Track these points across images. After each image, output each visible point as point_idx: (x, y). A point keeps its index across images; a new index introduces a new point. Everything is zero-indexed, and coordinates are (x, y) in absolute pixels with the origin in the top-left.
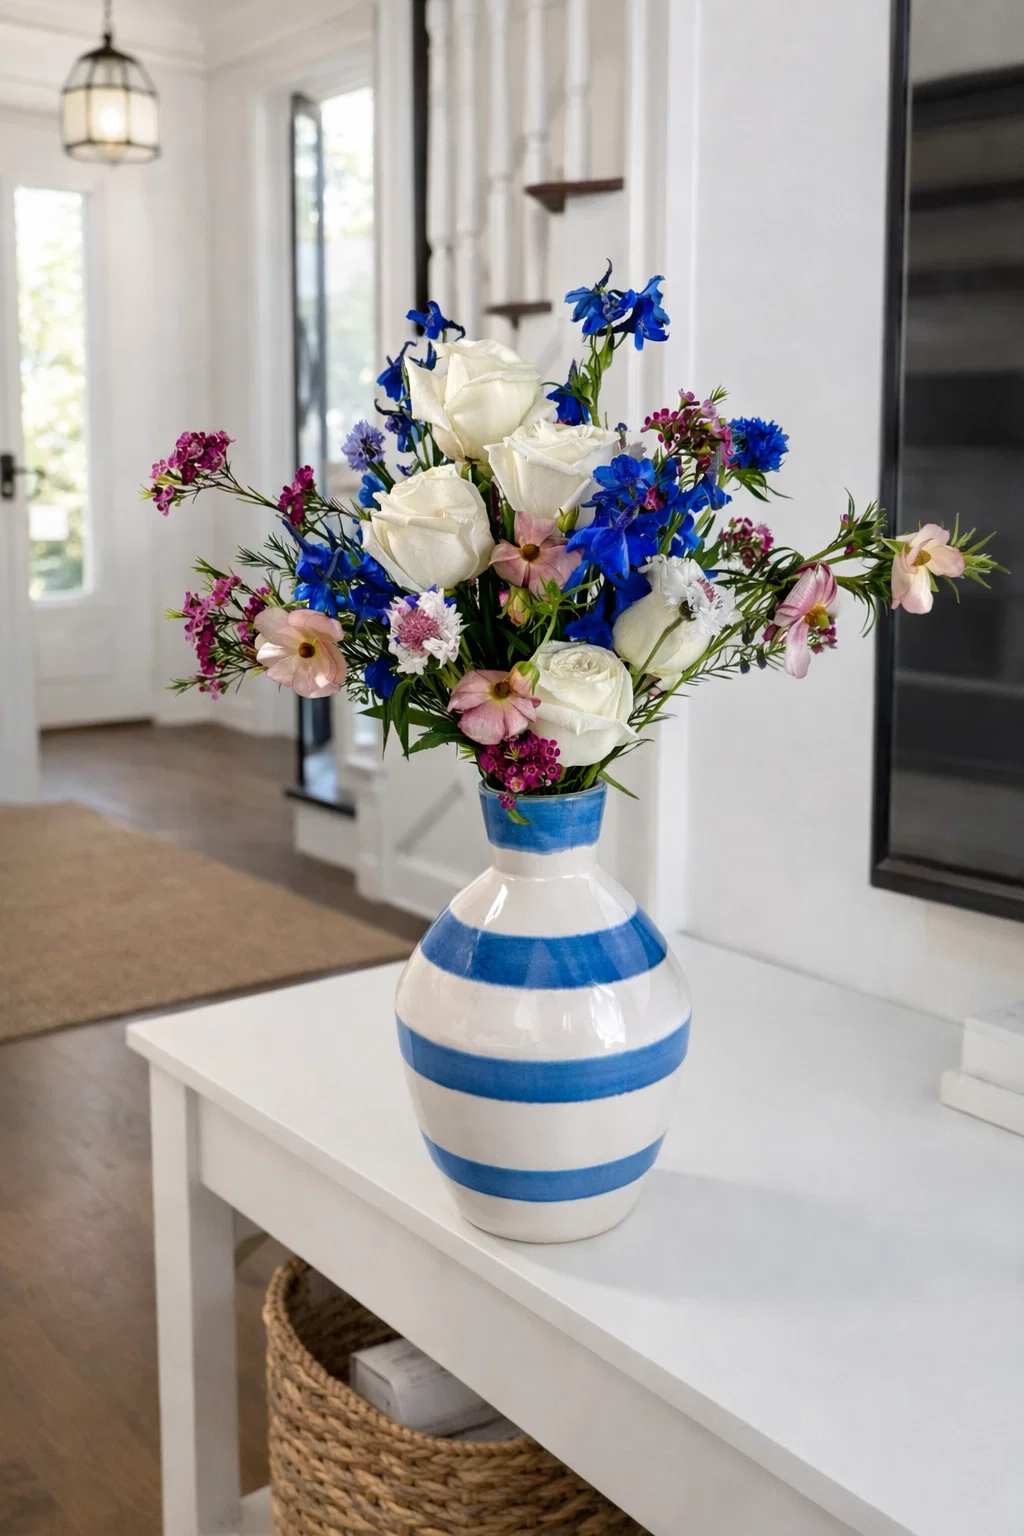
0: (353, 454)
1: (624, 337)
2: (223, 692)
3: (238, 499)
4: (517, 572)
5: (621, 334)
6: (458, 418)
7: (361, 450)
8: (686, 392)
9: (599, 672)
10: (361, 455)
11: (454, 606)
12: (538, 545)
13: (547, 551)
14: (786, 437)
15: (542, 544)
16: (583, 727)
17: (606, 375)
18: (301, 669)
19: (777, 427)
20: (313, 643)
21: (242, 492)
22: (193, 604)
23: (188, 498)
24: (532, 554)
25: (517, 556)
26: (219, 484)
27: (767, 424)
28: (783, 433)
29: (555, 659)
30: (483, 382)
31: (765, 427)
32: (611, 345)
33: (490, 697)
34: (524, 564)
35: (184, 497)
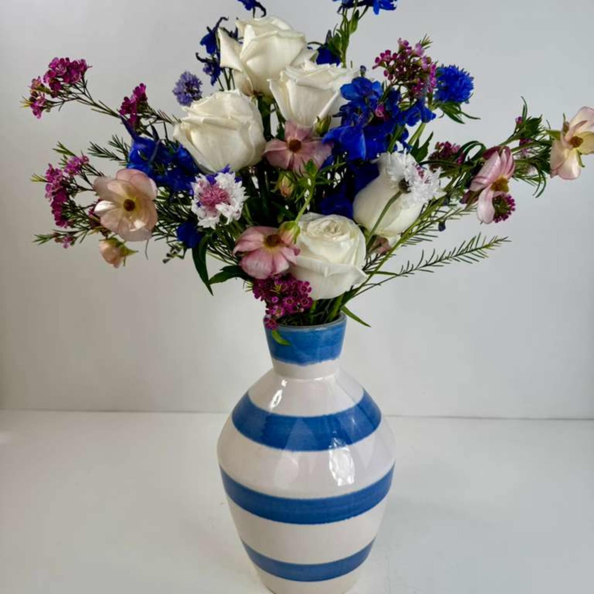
0: (180, 93)
1: (366, 10)
2: (73, 243)
3: (93, 109)
4: (284, 159)
5: (364, 7)
6: (249, 63)
7: (185, 90)
8: (403, 40)
9: (343, 234)
10: (185, 93)
11: (240, 183)
12: (300, 140)
13: (307, 145)
14: (472, 78)
15: (303, 140)
16: (329, 270)
17: (352, 37)
18: (125, 219)
19: (465, 72)
20: (134, 200)
21: (95, 105)
22: (52, 173)
23: (56, 107)
24: (295, 146)
25: (284, 148)
26: (79, 98)
27: (460, 70)
28: (470, 76)
29: (311, 225)
30: (266, 37)
31: (458, 72)
32: (356, 16)
33: (263, 245)
34: (289, 155)
35: (54, 106)
